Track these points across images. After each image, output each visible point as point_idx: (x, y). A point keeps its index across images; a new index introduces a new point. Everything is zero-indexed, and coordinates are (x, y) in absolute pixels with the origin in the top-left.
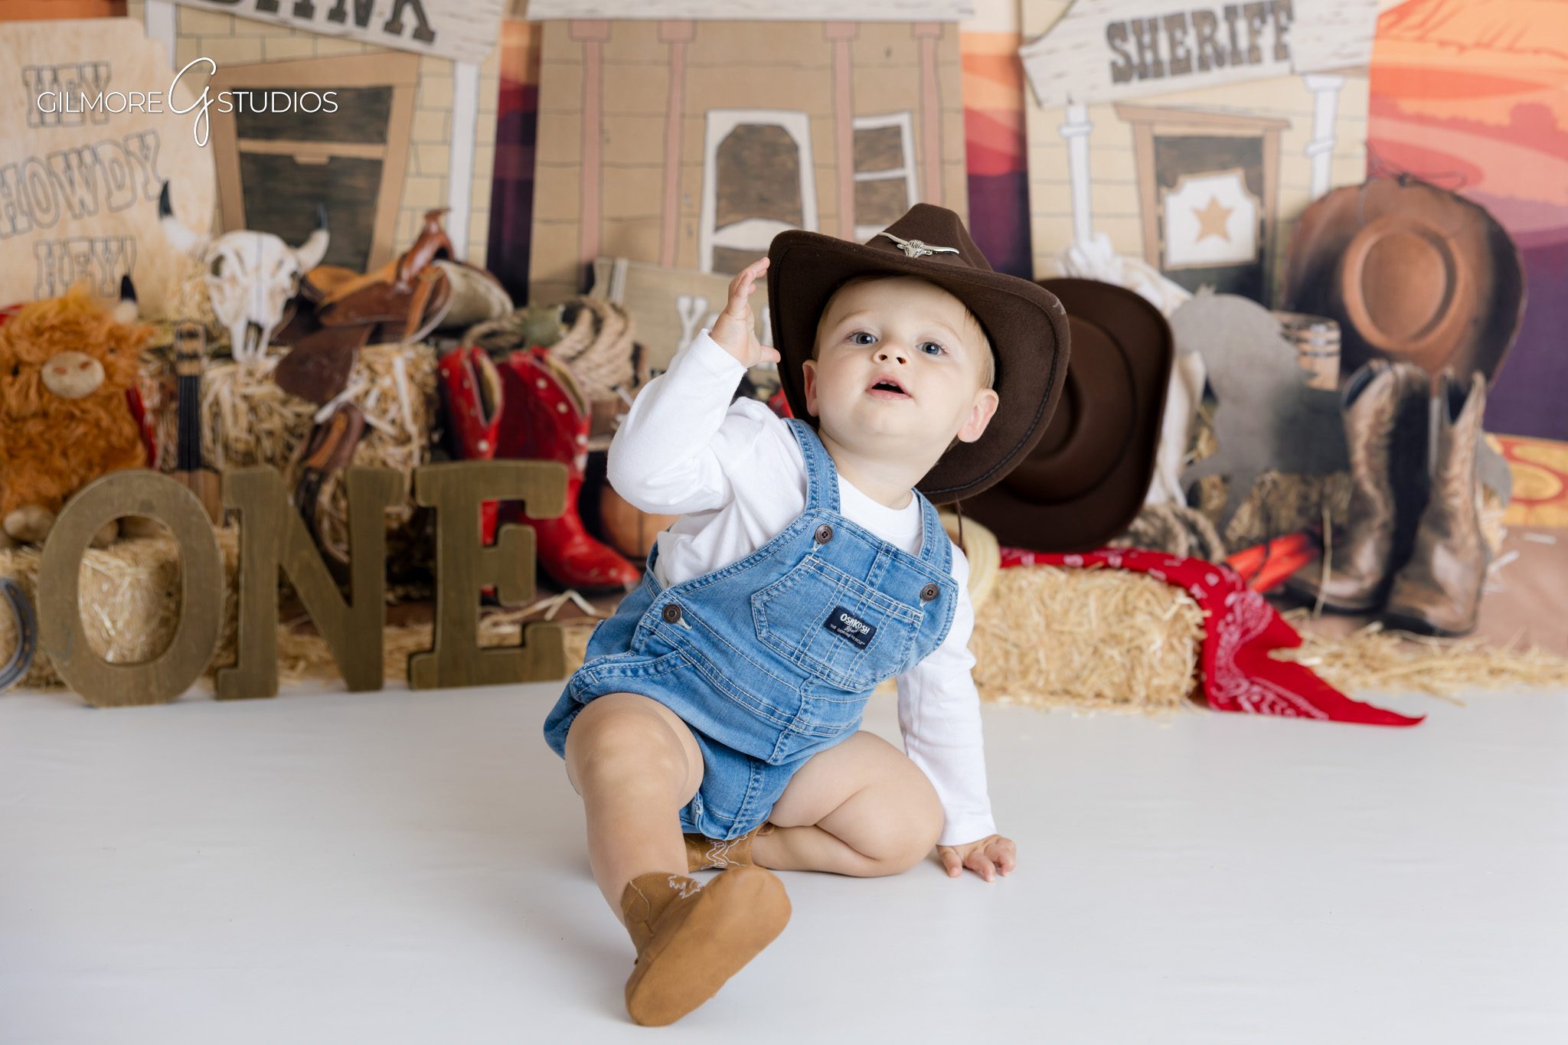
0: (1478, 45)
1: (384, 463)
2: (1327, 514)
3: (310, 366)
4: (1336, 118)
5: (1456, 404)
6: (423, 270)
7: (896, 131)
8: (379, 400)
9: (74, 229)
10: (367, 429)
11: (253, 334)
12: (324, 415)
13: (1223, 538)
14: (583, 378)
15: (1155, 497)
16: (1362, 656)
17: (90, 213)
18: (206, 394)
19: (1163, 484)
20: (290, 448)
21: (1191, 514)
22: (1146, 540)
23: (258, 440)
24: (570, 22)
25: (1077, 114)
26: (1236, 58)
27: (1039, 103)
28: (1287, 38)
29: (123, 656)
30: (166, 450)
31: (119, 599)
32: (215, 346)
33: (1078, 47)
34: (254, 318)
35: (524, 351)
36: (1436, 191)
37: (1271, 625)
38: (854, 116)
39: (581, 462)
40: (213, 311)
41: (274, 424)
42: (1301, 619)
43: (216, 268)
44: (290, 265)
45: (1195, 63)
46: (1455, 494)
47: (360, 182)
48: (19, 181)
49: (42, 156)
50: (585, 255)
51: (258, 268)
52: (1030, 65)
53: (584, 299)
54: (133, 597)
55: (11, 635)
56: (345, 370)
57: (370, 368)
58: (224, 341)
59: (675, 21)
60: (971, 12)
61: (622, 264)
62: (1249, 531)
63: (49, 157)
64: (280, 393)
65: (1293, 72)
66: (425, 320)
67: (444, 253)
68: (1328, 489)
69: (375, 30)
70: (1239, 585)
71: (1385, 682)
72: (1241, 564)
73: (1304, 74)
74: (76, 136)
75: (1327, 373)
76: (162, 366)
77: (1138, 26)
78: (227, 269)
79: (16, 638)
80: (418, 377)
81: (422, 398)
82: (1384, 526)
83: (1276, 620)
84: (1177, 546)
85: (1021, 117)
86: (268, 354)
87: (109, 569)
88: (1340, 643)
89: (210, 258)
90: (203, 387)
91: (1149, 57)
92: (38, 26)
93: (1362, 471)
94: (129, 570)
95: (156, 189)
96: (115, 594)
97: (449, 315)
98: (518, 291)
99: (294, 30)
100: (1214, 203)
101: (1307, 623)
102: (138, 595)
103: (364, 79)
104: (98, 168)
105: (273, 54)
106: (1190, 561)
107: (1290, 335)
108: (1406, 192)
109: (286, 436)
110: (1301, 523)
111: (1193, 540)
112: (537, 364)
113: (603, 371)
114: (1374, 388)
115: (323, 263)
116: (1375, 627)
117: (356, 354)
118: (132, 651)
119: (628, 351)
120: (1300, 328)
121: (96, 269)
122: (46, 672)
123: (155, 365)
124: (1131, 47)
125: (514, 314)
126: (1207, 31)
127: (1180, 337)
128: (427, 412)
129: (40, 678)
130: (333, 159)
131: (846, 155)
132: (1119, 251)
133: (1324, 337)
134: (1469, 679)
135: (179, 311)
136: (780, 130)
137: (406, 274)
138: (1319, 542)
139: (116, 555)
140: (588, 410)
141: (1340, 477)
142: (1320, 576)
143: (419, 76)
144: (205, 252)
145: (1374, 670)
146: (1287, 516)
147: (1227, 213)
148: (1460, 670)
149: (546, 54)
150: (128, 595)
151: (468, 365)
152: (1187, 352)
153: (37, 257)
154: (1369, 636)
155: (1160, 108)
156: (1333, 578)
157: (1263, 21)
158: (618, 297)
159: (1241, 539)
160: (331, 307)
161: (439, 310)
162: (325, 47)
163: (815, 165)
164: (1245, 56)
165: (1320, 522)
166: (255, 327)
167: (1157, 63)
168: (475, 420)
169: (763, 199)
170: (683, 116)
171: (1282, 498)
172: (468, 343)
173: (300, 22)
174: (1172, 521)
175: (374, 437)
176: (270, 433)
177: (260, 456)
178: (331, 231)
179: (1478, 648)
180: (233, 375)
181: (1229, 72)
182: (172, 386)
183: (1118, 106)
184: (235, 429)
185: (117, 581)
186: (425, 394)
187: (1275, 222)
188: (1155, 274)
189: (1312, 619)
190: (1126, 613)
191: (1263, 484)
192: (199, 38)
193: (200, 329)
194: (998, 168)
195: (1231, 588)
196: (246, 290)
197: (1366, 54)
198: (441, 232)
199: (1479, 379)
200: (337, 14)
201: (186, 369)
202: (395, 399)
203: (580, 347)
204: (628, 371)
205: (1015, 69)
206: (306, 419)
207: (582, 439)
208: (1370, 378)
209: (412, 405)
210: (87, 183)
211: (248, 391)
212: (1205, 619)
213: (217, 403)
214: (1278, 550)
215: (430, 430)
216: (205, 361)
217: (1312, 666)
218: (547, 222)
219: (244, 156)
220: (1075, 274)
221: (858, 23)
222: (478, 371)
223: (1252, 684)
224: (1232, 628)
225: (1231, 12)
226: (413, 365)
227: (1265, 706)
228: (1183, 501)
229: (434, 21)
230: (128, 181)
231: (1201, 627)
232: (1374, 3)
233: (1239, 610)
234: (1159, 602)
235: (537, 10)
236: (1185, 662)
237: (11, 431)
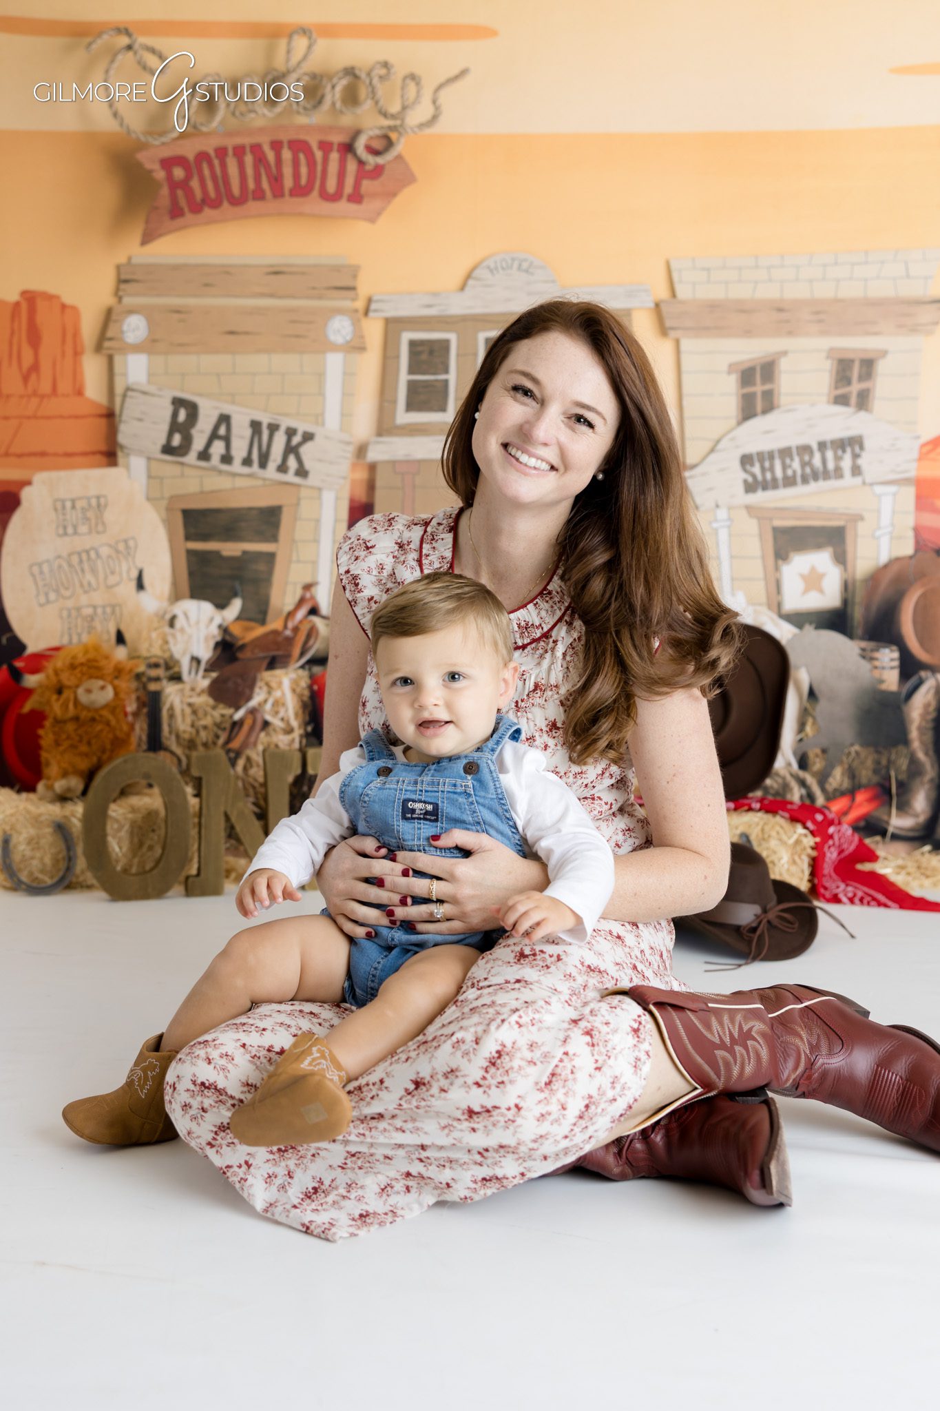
1: (277, 746)
2: (893, 774)
3: (230, 684)
4: (894, 512)
6: (301, 622)
8: (273, 705)
9: (84, 600)
10: (266, 724)
11: (194, 664)
12: (238, 715)
13: (823, 790)
15: (779, 764)
16: (919, 867)
17: (95, 590)
18: (165, 704)
19: (783, 755)
20: (217, 737)
21: (802, 774)
22: (772, 791)
23: (198, 732)
24: (393, 463)
25: (722, 514)
26: (826, 475)
27: (697, 508)
28: (860, 462)
30: (140, 739)
32: (171, 672)
33: (722, 470)
34: (195, 654)
37: (857, 847)
40: (169, 650)
41: (208, 721)
42: (877, 843)
43: (172, 623)
44: (218, 620)
45: (799, 479)
47: (261, 567)
48: (51, 571)
49: (64, 554)
51: (198, 623)
56: (252, 686)
57: (268, 684)
58: (176, 669)
62: (841, 785)
63: (69, 556)
64: (211, 701)
65: (864, 483)
66: (302, 654)
67: (314, 611)
68: (893, 757)
69: (271, 471)
70: (836, 821)
72: (836, 807)
73: (872, 484)
74: (85, 541)
75: (891, 680)
76: (138, 686)
77: (761, 456)
78: (180, 622)
80: (298, 690)
81: (300, 703)
82: (932, 780)
83: (861, 843)
84: (792, 795)
86: (204, 677)
88: (903, 859)
89: (168, 617)
90: (163, 698)
91: (769, 476)
92: (63, 474)
93: (916, 744)
94: (130, 816)
95: (135, 574)
97: (317, 650)
99: (220, 472)
100: (813, 569)
101: (881, 846)
103: (263, 502)
104: (99, 561)
105: (207, 487)
106: (803, 806)
107: (864, 655)
109: (215, 729)
110: (875, 779)
111: (803, 791)
114: (923, 689)
115: (238, 618)
116: (927, 848)
117: (259, 676)
118: (131, 866)
120: (872, 651)
121: (97, 625)
123: (134, 685)
124: (756, 469)
126: (806, 458)
127: (794, 657)
128: (304, 712)
129: (77, 883)
130: (245, 553)
132: (751, 602)
133: (888, 657)
135: (148, 650)
137: (290, 625)
138: (887, 792)
141: (901, 748)
142: (889, 814)
143: (299, 499)
144: (165, 613)
145: (927, 877)
146: (866, 775)
147: (821, 576)
149: (379, 483)
152: (798, 668)
153: (61, 618)
154: (923, 854)
155: (775, 509)
156: (897, 816)
157: (844, 451)
159: (835, 790)
160: (243, 647)
161: (311, 647)
162: (240, 483)
164: (832, 474)
165: (888, 778)
166: (196, 660)
167: (774, 479)
171: (862, 763)
173: (225, 467)
174: (789, 778)
175: (270, 729)
176: (205, 727)
177: (198, 742)
178: (244, 599)
180: (182, 691)
181: (822, 484)
182: (145, 698)
183: (749, 508)
184: (183, 725)
186: (302, 701)
187: (854, 582)
188: (775, 617)
189: (883, 843)
190: (764, 839)
191: (849, 753)
192: (161, 479)
193: (161, 662)
195: (831, 823)
196: (190, 637)
197: (912, 471)
198: (313, 598)
200: (247, 462)
201: (153, 687)
202: (284, 705)
206: (227, 718)
208: (920, 683)
209: (294, 708)
210: (92, 570)
211: (192, 700)
212: (816, 843)
213: (172, 708)
214: (860, 797)
215: (306, 724)
216: (165, 682)
217: (885, 875)
219: (190, 553)
223: (847, 885)
224: (832, 849)
225: (822, 446)
226: (295, 683)
227: (857, 900)
228: (795, 766)
229: (308, 465)
230: (117, 569)
231: (813, 848)
232: (918, 437)
233: (836, 837)
234: (785, 833)
235: (373, 455)
236: (803, 871)
237: (56, 729)
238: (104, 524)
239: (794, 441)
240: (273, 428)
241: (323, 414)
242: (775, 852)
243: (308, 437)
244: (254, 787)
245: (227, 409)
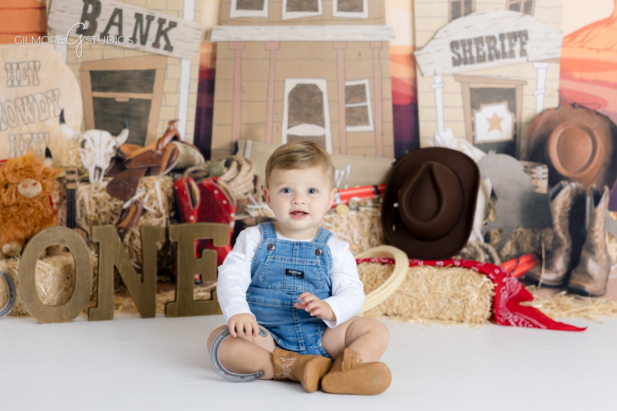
0: (605, 49)
1: (152, 225)
2: (543, 245)
3: (121, 185)
4: (546, 80)
5: (597, 200)
6: (167, 145)
7: (363, 87)
8: (149, 199)
9: (25, 129)
10: (144, 211)
11: (98, 172)
12: (126, 205)
13: (500, 256)
14: (233, 189)
15: (472, 238)
16: (558, 305)
17: (32, 123)
18: (78, 197)
19: (474, 233)
20: (112, 219)
21: (486, 245)
22: (467, 256)
23: (99, 216)
24: (229, 42)
25: (438, 79)
26: (504, 55)
27: (422, 75)
28: (525, 47)
29: (49, 303)
30: (61, 219)
31: (48, 280)
32: (82, 177)
33: (439, 51)
34: (98, 165)
35: (209, 178)
36: (588, 110)
37: (521, 291)
38: (345, 81)
39: (232, 224)
40: (81, 162)
41: (106, 209)
42: (533, 289)
43: (83, 145)
44: (113, 144)
45: (487, 58)
46: (597, 237)
47: (142, 109)
49: (12, 100)
50: (234, 139)
51: (100, 145)
52: (419, 59)
53: (234, 157)
54: (53, 279)
55: (5, 294)
56: (135, 186)
57: (145, 185)
58: (86, 175)
59: (272, 42)
60: (394, 37)
61: (250, 142)
62: (510, 253)
63: (15, 100)
64: (108, 196)
65: (528, 61)
66: (168, 166)
67: (176, 138)
68: (543, 235)
69: (148, 46)
70: (508, 275)
71: (569, 315)
72: (508, 266)
73: (532, 62)
74: (26, 91)
75: (543, 186)
76: (60, 185)
77: (463, 42)
78: (87, 145)
79: (7, 296)
80: (165, 189)
81: (167, 198)
82: (567, 250)
83: (523, 289)
84: (480, 259)
85: (415, 80)
86: (104, 180)
87: (44, 268)
88: (549, 299)
89: (80, 141)
90: (77, 194)
91: (468, 55)
92: (10, 46)
93: (558, 227)
94: (52, 268)
95: (58, 113)
96: (46, 277)
97: (178, 164)
98: (207, 154)
99: (115, 46)
100: (495, 115)
101: (535, 291)
102: (55, 278)
103: (144, 66)
104: (35, 104)
105: (106, 57)
106: (486, 265)
107: (527, 170)
108: (576, 110)
109: (111, 214)
110: (532, 249)
111: (487, 257)
112: (214, 184)
113: (242, 187)
114: (563, 192)
115: (126, 142)
116: (564, 292)
117: (140, 180)
118: (53, 301)
119: (252, 178)
120: (531, 168)
121: (34, 145)
122: (19, 309)
123: (57, 185)
124: (460, 51)
125: (205, 163)
126: (492, 44)
127: (482, 171)
128: (169, 204)
129: (16, 312)
130: (131, 99)
131: (342, 97)
132: (455, 136)
133: (542, 171)
134: (604, 314)
135: (67, 163)
136: (315, 86)
137: (160, 147)
138: (540, 257)
139: (47, 262)
140: (235, 203)
141: (548, 229)
142: (541, 271)
143: (167, 65)
144: (78, 138)
145: (564, 310)
146: (526, 246)
147: (501, 120)
148: (600, 310)
149: (219, 56)
150: (51, 279)
151: (186, 185)
152: (485, 178)
153: (10, 140)
154: (561, 296)
155: (472, 76)
156: (546, 272)
157: (516, 40)
158: (248, 156)
159: (507, 256)
160: (129, 161)
161: (174, 161)
162: (128, 54)
163: (329, 101)
164: (508, 54)
165: (541, 249)
166: (99, 169)
167: (472, 57)
168: (189, 207)
169: (308, 115)
170: (275, 81)
171: (524, 239)
172: (186, 175)
174: (478, 248)
175: (147, 214)
176: (104, 213)
177: (100, 222)
178: (130, 130)
179: (607, 302)
180: (89, 189)
181: (501, 61)
182: (64, 194)
183: (455, 76)
184: (90, 212)
185: (47, 273)
186: (168, 196)
187: (521, 123)
188: (471, 145)
189: (537, 289)
190: (462, 285)
191: (516, 232)
193: (76, 170)
194: (405, 102)
195: (505, 275)
196: (95, 154)
197: (558, 53)
198: (175, 129)
199: (607, 188)
201: (70, 186)
202: (156, 198)
203: (232, 177)
204: (252, 186)
205: (412, 61)
206: (119, 207)
207: (233, 215)
208: (561, 188)
209: (163, 201)
210: (31, 110)
211: (95, 195)
212: (495, 287)
213: (83, 200)
214: (522, 261)
215: (170, 211)
216: (78, 183)
217: (538, 308)
218: (219, 125)
219: (94, 99)
220: (437, 145)
221: (347, 42)
222: (190, 187)
223: (514, 315)
224: (505, 292)
225: (502, 36)
226: (163, 184)
227: (520, 323)
228: (482, 240)
229: (173, 43)
230: (47, 109)
231: (493, 291)
232: (562, 32)
233: (507, 284)
234: (476, 280)
235: (215, 37)
236: (486, 305)
237: (4, 211)
238: (38, 79)
239: (484, 33)
240: (150, 18)
241: (183, 10)
242: (469, 293)
243: (173, 25)
244: (136, 252)
245: (120, 5)
